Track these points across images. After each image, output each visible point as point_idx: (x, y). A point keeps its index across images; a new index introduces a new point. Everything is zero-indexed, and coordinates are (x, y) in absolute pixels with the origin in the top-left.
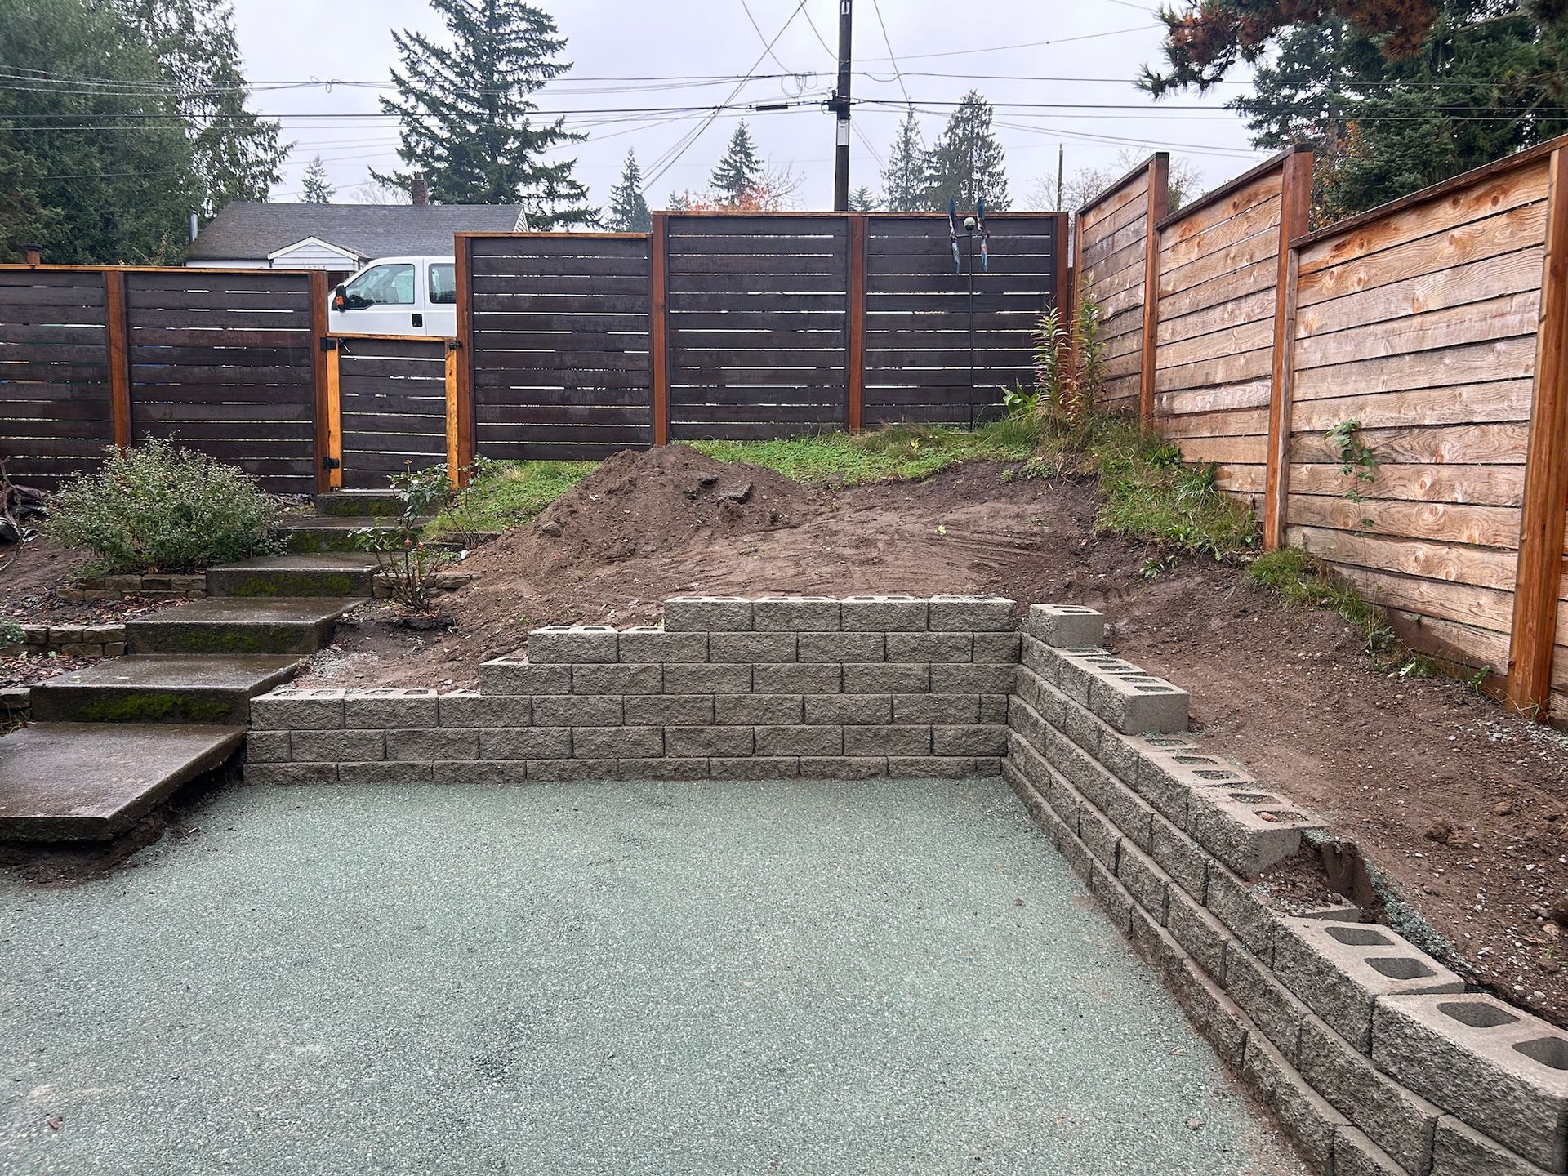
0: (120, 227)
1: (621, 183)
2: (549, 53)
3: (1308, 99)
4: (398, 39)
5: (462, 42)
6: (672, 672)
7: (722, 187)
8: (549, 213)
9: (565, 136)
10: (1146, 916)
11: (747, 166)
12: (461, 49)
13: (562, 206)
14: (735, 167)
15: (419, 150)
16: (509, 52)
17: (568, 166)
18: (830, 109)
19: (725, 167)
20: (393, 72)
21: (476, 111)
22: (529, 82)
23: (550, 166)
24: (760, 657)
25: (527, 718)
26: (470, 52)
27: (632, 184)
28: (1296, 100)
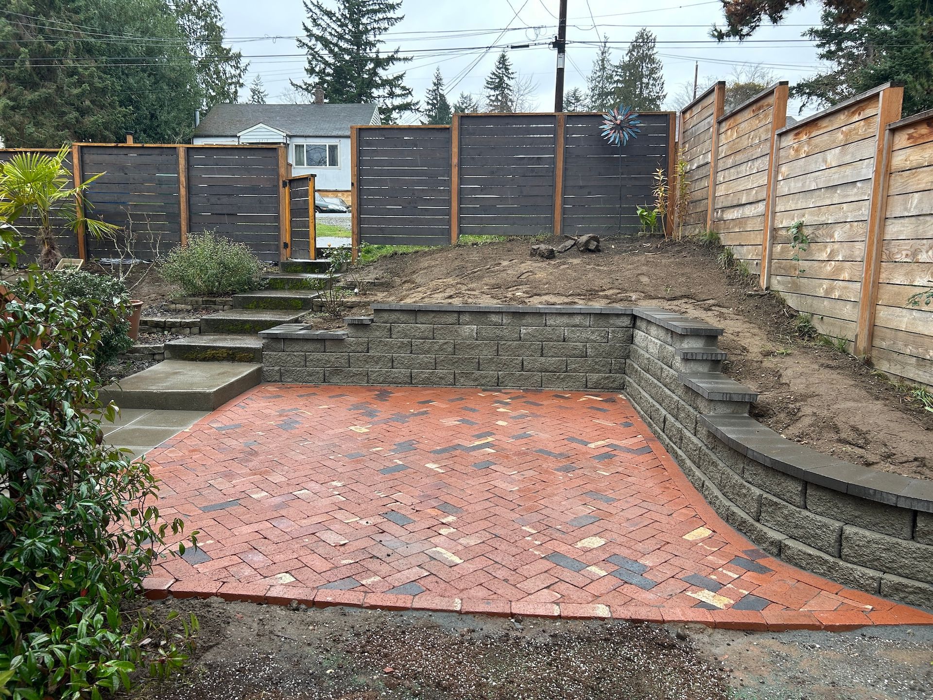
0: (159, 117)
1: (432, 87)
2: (392, 11)
3: (855, 30)
4: (306, 6)
5: (342, 7)
6: (459, 344)
7: (491, 88)
8: (390, 107)
9: (400, 59)
10: (673, 445)
11: (506, 76)
12: (342, 11)
13: (398, 101)
14: (498, 77)
15: (317, 69)
16: (368, 12)
17: (400, 77)
18: (554, 47)
19: (493, 77)
20: (304, 24)
21: (349, 47)
22: (379, 28)
23: (391, 77)
24: (502, 338)
25: (390, 364)
26: (346, 12)
27: (438, 88)
28: (847, 30)
